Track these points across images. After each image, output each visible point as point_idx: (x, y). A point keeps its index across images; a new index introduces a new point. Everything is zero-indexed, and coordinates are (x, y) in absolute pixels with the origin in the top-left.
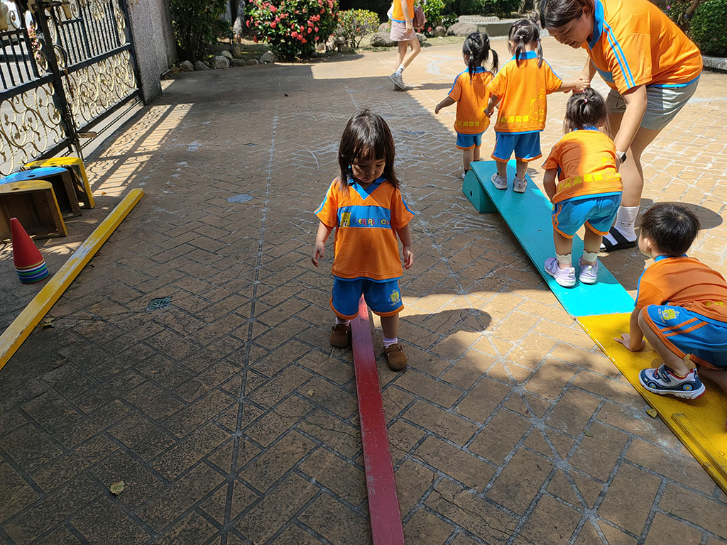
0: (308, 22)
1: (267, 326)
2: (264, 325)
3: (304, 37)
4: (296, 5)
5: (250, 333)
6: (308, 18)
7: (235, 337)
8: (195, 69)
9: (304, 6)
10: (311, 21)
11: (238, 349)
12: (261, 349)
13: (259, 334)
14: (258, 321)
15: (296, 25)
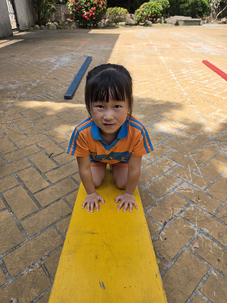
0: (90, 10)
3: (88, 17)
4: (85, 2)
6: (90, 9)
8: (41, 29)
9: (88, 2)
10: (91, 10)
15: (85, 12)
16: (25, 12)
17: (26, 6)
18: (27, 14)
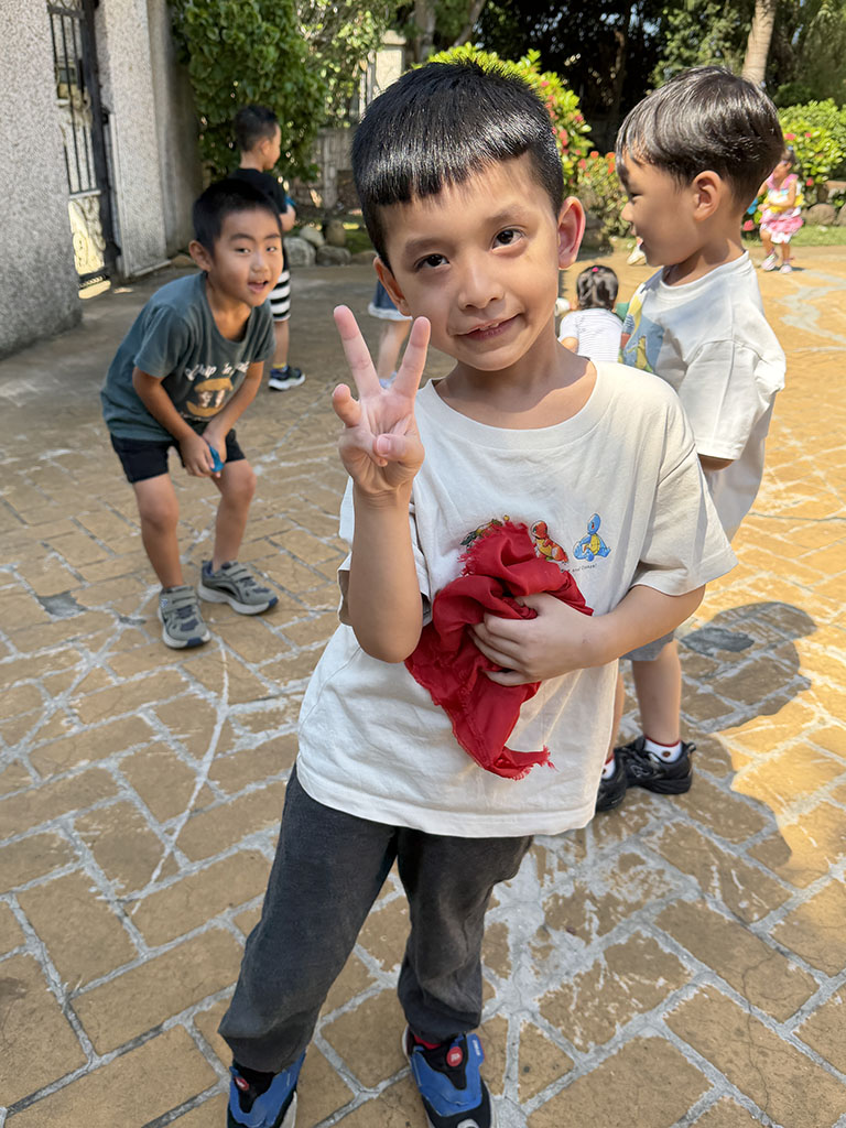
16: (161, 183)
17: (167, 151)
18: (166, 194)
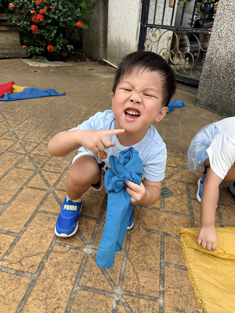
1: (31, 188)
2: (35, 188)
5: (43, 178)
7: (56, 172)
11: (44, 164)
12: (25, 167)
13: (35, 178)
14: (44, 190)
